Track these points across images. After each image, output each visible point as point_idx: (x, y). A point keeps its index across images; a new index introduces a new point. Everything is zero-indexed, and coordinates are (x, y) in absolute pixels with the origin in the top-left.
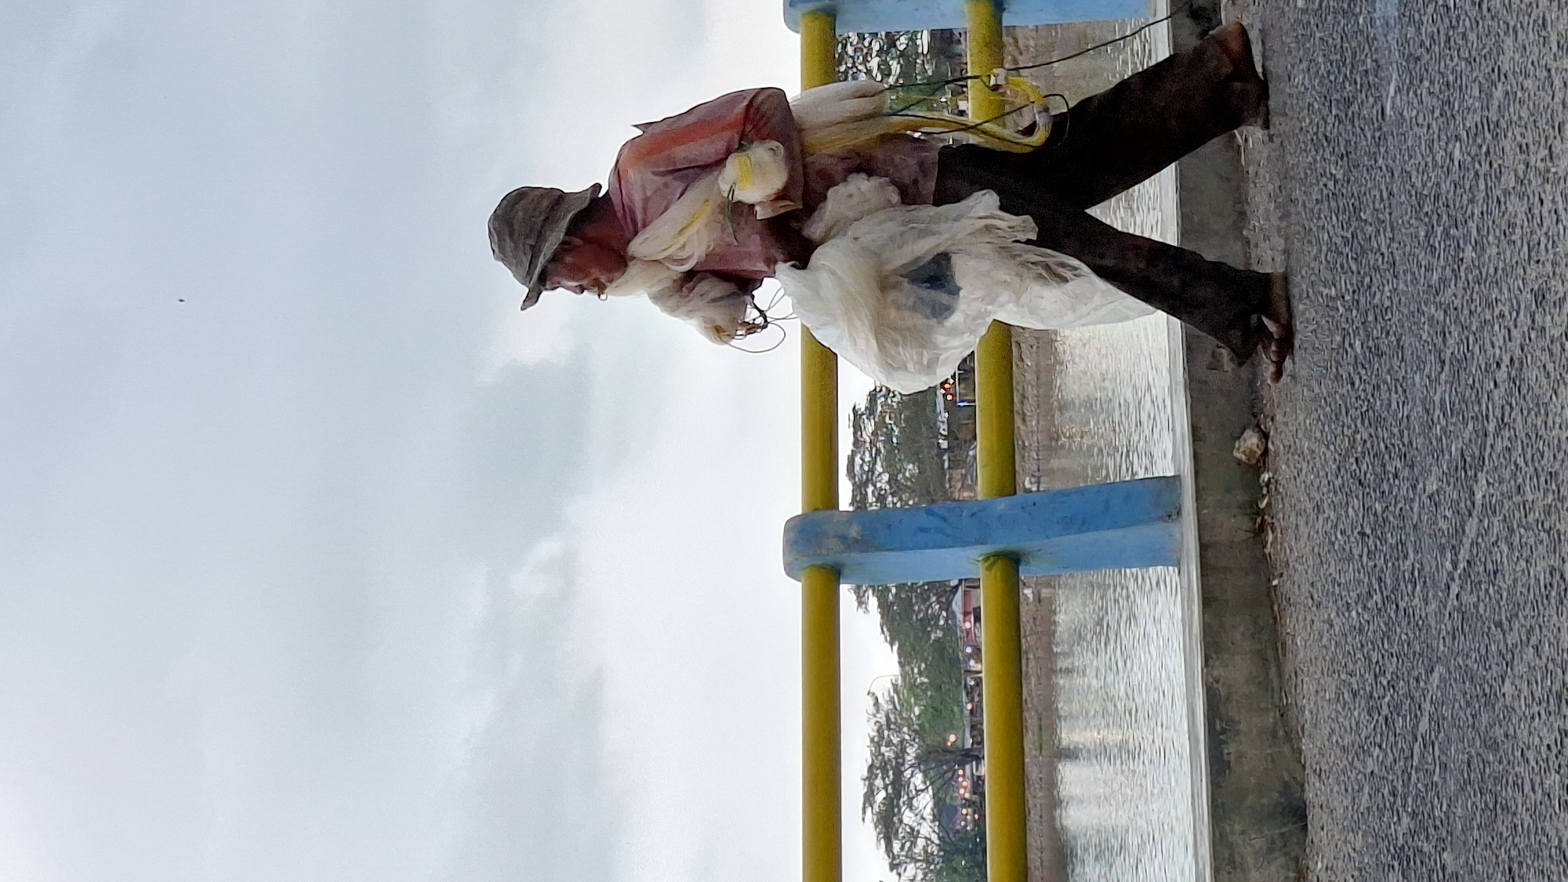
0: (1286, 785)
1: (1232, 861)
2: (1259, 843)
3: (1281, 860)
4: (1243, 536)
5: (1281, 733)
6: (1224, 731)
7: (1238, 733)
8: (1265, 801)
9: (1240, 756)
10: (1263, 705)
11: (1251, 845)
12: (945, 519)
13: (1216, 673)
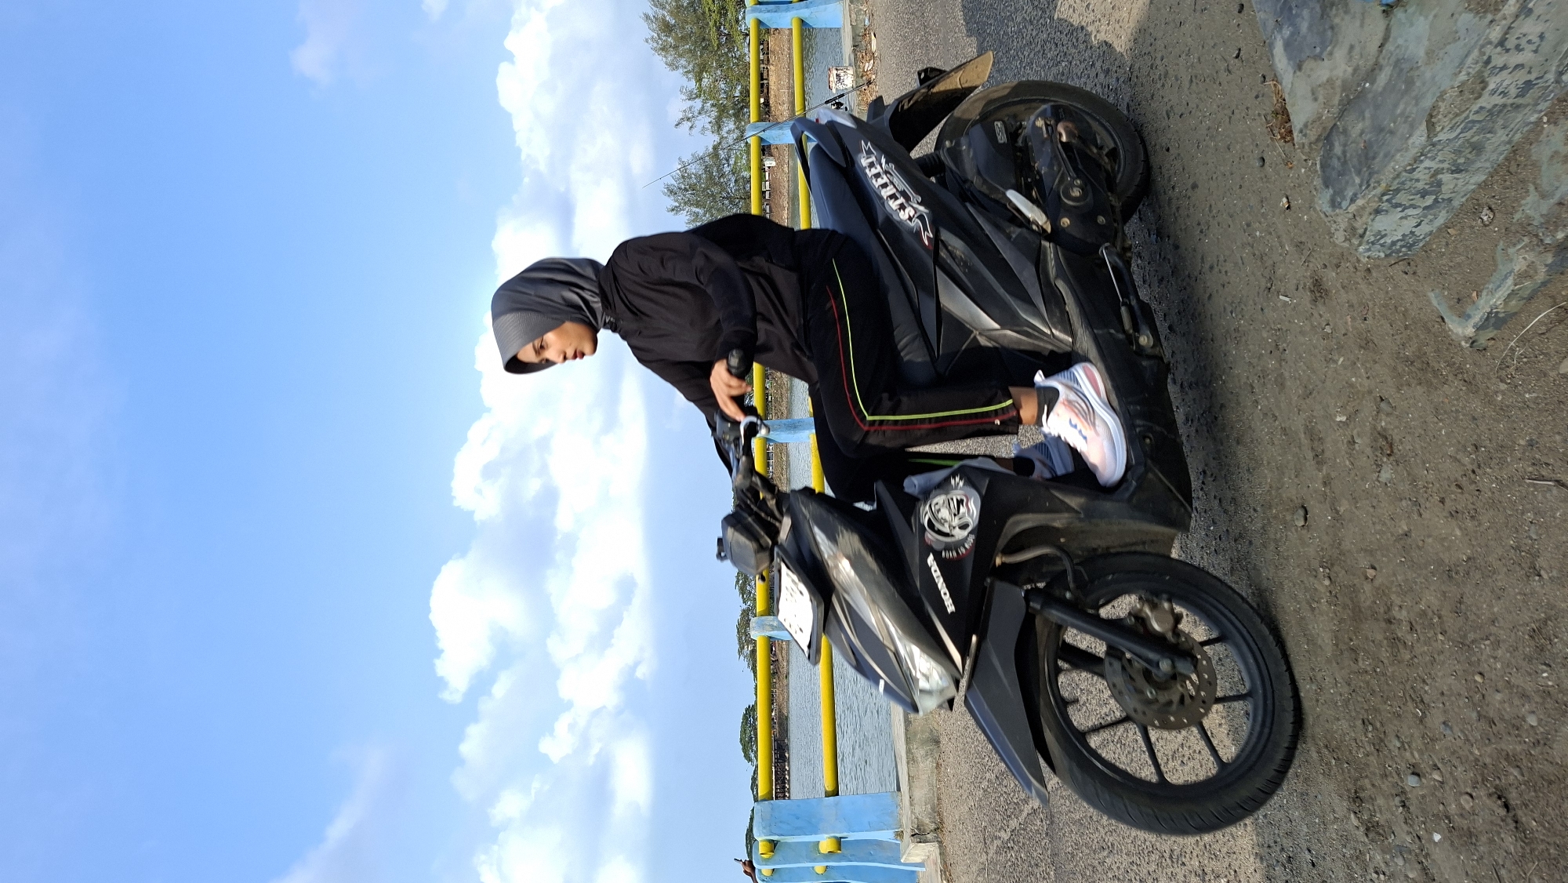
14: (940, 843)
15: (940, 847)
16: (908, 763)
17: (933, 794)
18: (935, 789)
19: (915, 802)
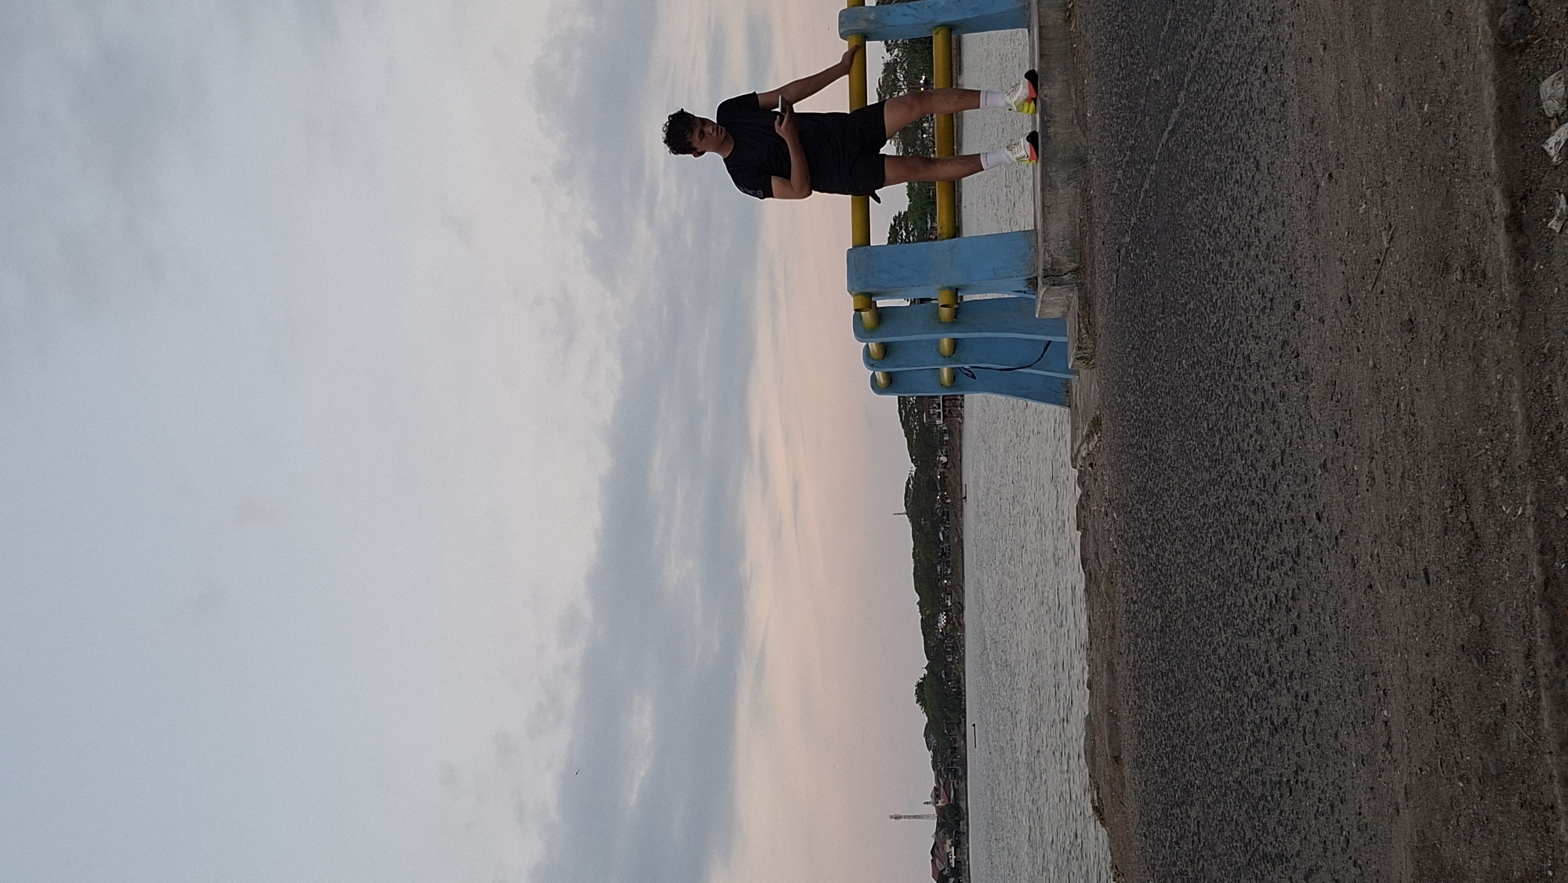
0: (1078, 148)
1: (1051, 184)
2: (1063, 175)
3: (1074, 184)
4: (1060, 21)
5: (1075, 122)
6: (1048, 121)
7: (1055, 122)
9: (1056, 134)
14: (1081, 286)
15: (1079, 290)
16: (1043, 190)
17: (1075, 228)
18: (1078, 220)
19: (1050, 236)
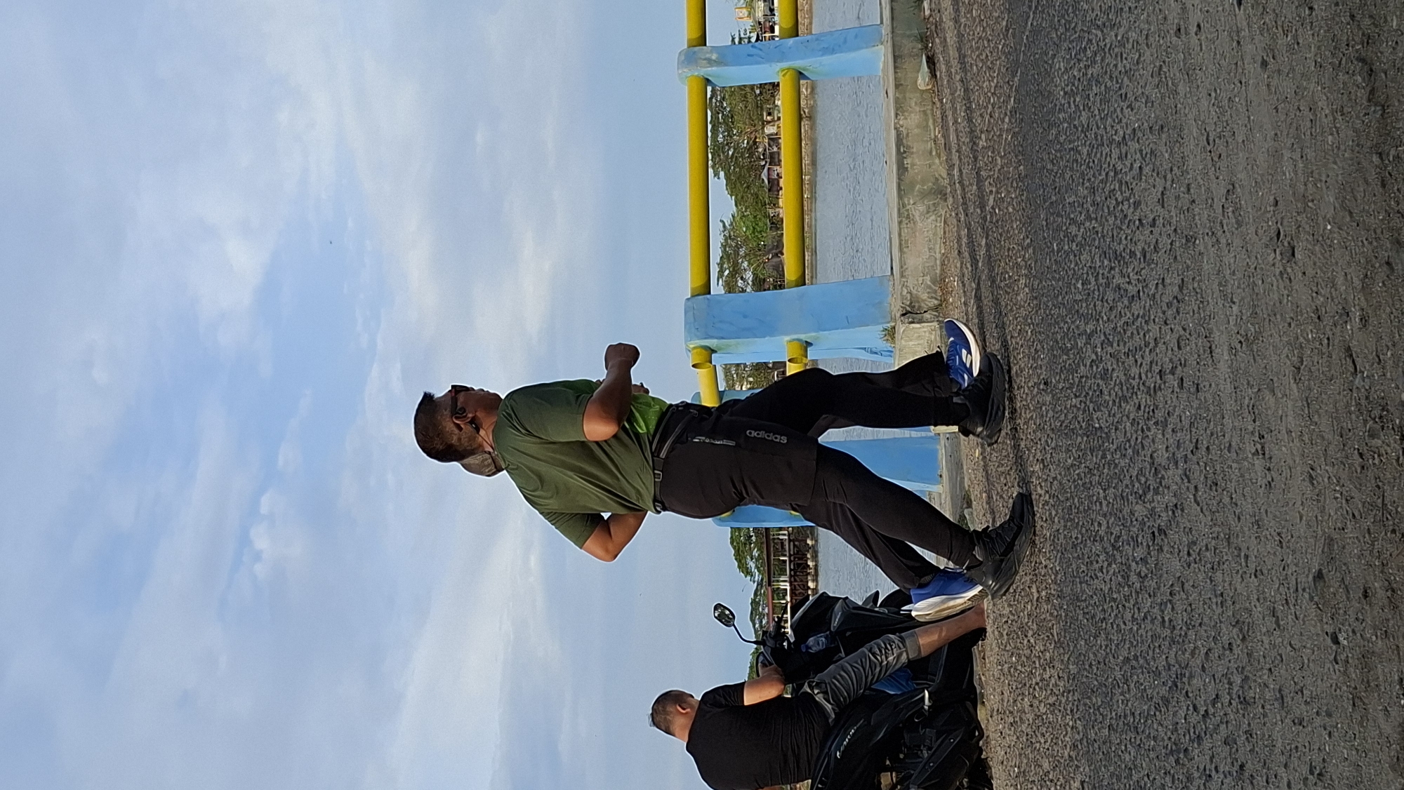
0: (937, 179)
1: (908, 217)
2: (922, 208)
3: (933, 217)
5: (934, 153)
6: (905, 152)
7: (912, 153)
8: (925, 187)
9: (913, 165)
10: (925, 139)
11: (918, 209)
12: (761, 50)
13: (901, 123)
17: (936, 263)
